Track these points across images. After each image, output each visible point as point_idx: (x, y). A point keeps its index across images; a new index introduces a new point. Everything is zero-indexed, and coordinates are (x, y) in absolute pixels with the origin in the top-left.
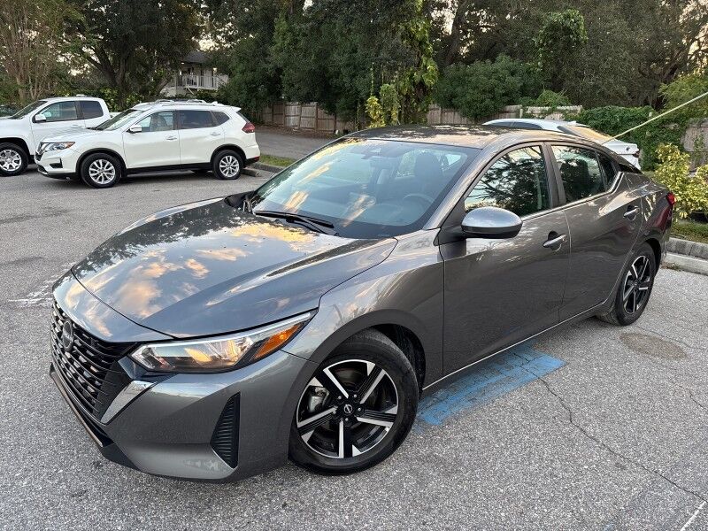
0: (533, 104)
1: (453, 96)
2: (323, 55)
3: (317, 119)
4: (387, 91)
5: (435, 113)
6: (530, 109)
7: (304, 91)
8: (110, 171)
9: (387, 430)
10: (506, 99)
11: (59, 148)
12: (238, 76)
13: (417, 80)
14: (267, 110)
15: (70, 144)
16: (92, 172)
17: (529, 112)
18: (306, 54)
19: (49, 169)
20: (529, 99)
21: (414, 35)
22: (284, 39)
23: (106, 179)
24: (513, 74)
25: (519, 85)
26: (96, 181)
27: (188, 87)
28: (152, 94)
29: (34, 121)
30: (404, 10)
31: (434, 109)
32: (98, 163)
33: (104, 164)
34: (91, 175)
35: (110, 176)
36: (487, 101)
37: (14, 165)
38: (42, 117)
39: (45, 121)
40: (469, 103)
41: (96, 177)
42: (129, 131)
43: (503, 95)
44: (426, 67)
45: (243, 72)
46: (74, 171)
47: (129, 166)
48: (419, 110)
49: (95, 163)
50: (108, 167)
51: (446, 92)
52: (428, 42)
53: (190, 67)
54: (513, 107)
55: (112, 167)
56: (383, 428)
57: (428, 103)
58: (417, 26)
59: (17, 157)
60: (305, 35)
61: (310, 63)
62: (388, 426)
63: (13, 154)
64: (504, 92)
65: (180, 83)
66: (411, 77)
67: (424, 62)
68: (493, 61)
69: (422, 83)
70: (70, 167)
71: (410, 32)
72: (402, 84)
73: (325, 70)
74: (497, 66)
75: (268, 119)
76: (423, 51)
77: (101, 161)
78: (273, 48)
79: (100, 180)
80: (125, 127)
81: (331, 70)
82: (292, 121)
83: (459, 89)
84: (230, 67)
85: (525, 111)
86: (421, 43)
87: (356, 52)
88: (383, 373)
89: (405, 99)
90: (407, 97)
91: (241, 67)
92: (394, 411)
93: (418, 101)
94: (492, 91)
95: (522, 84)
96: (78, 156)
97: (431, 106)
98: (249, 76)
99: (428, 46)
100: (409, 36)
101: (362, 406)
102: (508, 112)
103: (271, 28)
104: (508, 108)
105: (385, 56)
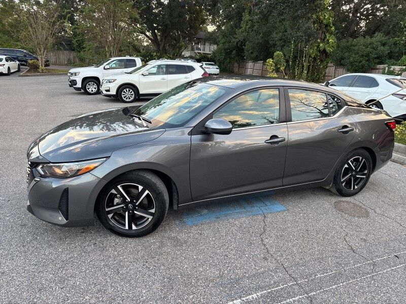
0: (396, 65)
1: (342, 58)
2: (268, 34)
3: (263, 70)
4: (278, 56)
5: (331, 69)
6: (393, 68)
7: (254, 55)
8: (132, 95)
9: (150, 220)
10: (377, 61)
11: (109, 82)
12: (221, 45)
13: (322, 49)
14: (236, 65)
15: (115, 80)
16: (123, 95)
17: (392, 69)
18: (258, 33)
19: (105, 92)
20: (393, 61)
21: (322, 21)
22: (247, 25)
23: (129, 99)
24: (384, 45)
25: (387, 52)
26: (125, 99)
27: (196, 51)
28: (177, 55)
29: (104, 69)
30: (316, 6)
31: (331, 67)
32: (126, 90)
33: (129, 91)
34: (123, 96)
35: (131, 97)
36: (364, 62)
37: (94, 89)
38: (108, 67)
39: (109, 69)
40: (351, 63)
41: (125, 97)
42: (143, 75)
43: (376, 58)
44: (328, 40)
45: (224, 43)
46: (115, 94)
47: (141, 92)
48: (321, 67)
49: (125, 90)
50: (131, 92)
51: (338, 56)
52: (331, 25)
53: (199, 41)
54: (382, 66)
55: (133, 93)
56: (148, 219)
57: (327, 63)
58: (325, 16)
59: (95, 86)
60: (258, 22)
61: (259, 39)
62: (151, 218)
63: (93, 84)
64: (376, 56)
65: (193, 49)
66: (318, 47)
67: (328, 38)
68: (371, 37)
69: (325, 51)
70: (113, 92)
71: (320, 19)
72: (311, 51)
73: (268, 42)
74: (374, 39)
75: (236, 70)
76: (328, 31)
77: (128, 89)
78: (240, 30)
79: (127, 99)
80: (141, 73)
81: (271, 42)
82: (249, 72)
83: (346, 54)
84: (217, 40)
85: (389, 68)
86: (326, 26)
87: (286, 31)
88: (147, 192)
89: (313, 60)
90: (315, 59)
91: (223, 40)
92: (153, 211)
93: (322, 61)
94: (367, 56)
95: (389, 51)
96: (117, 86)
97: (330, 64)
98: (227, 45)
99: (331, 27)
100: (319, 21)
101: (137, 206)
102: (377, 69)
103: (240, 19)
104: (378, 66)
105: (300, 34)
